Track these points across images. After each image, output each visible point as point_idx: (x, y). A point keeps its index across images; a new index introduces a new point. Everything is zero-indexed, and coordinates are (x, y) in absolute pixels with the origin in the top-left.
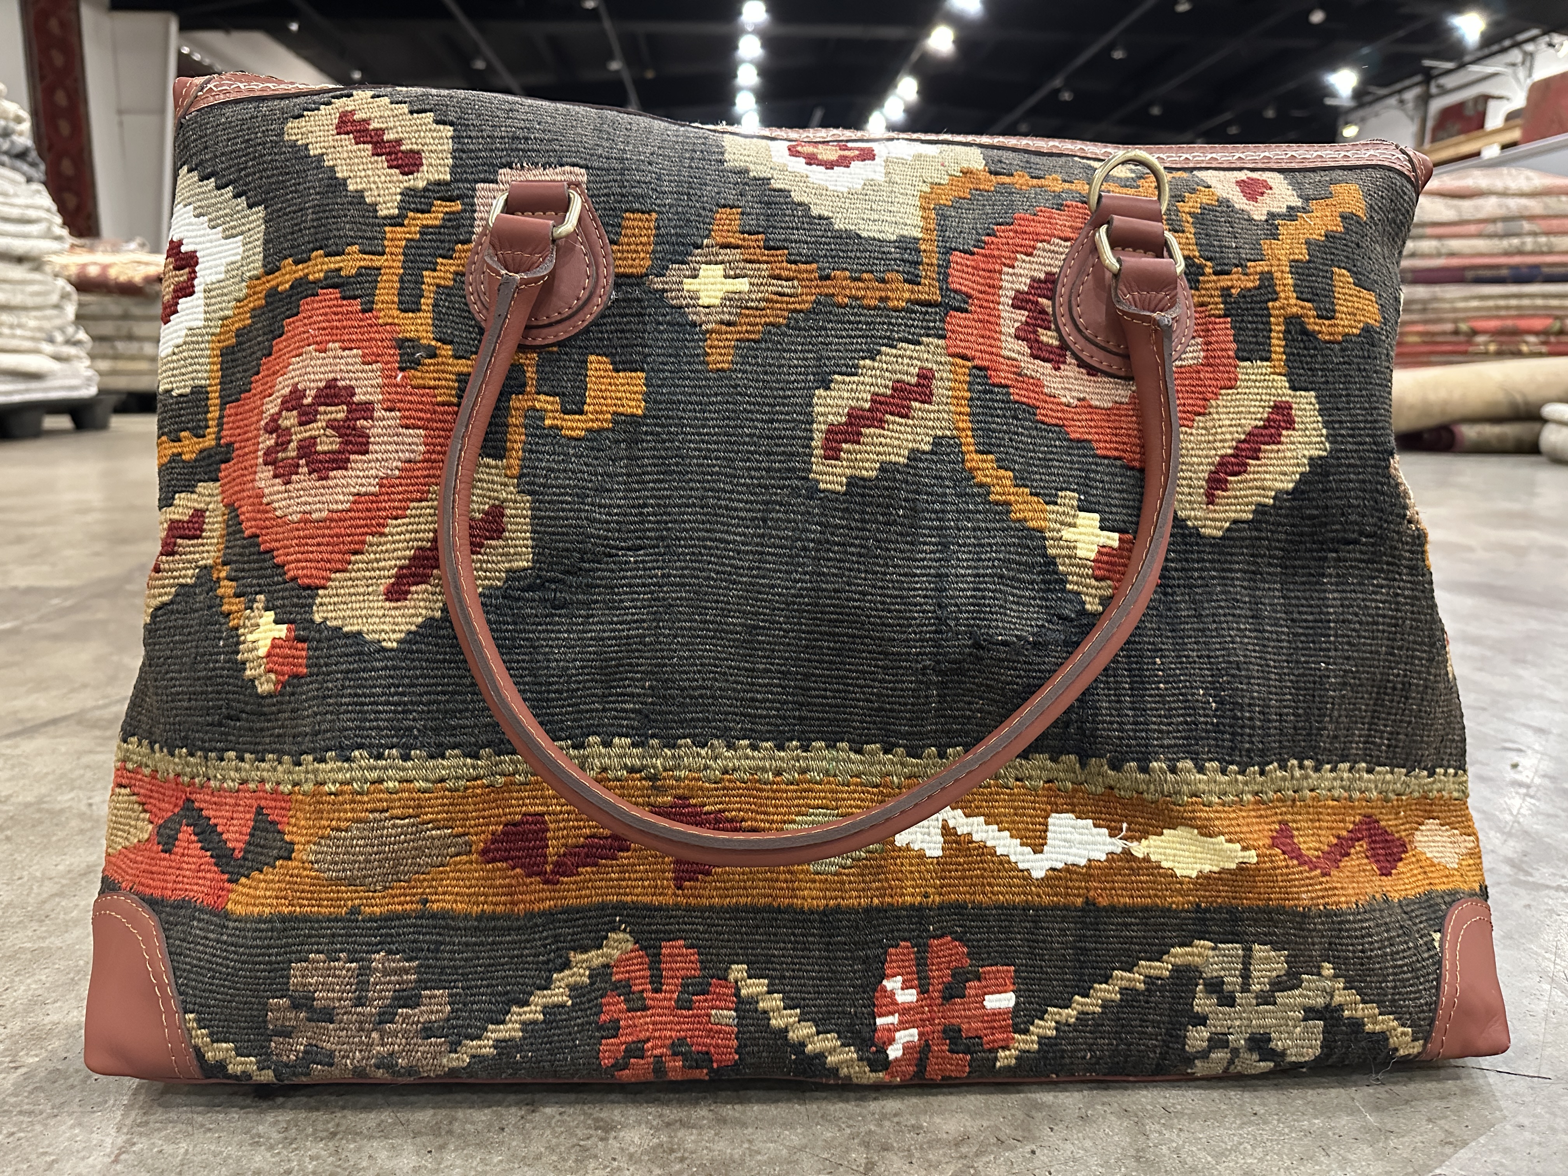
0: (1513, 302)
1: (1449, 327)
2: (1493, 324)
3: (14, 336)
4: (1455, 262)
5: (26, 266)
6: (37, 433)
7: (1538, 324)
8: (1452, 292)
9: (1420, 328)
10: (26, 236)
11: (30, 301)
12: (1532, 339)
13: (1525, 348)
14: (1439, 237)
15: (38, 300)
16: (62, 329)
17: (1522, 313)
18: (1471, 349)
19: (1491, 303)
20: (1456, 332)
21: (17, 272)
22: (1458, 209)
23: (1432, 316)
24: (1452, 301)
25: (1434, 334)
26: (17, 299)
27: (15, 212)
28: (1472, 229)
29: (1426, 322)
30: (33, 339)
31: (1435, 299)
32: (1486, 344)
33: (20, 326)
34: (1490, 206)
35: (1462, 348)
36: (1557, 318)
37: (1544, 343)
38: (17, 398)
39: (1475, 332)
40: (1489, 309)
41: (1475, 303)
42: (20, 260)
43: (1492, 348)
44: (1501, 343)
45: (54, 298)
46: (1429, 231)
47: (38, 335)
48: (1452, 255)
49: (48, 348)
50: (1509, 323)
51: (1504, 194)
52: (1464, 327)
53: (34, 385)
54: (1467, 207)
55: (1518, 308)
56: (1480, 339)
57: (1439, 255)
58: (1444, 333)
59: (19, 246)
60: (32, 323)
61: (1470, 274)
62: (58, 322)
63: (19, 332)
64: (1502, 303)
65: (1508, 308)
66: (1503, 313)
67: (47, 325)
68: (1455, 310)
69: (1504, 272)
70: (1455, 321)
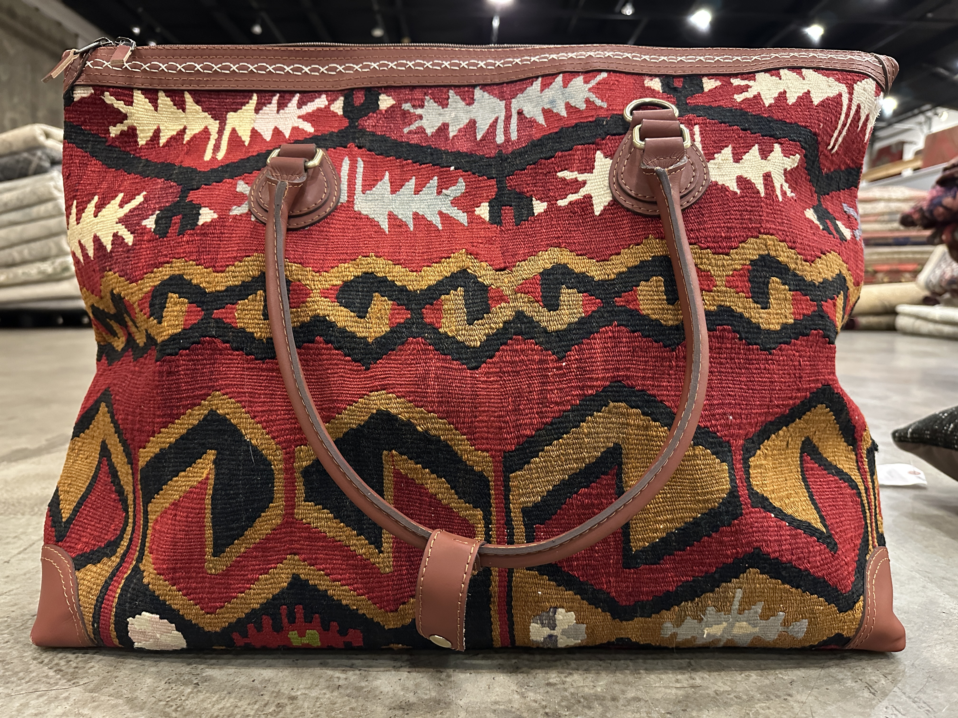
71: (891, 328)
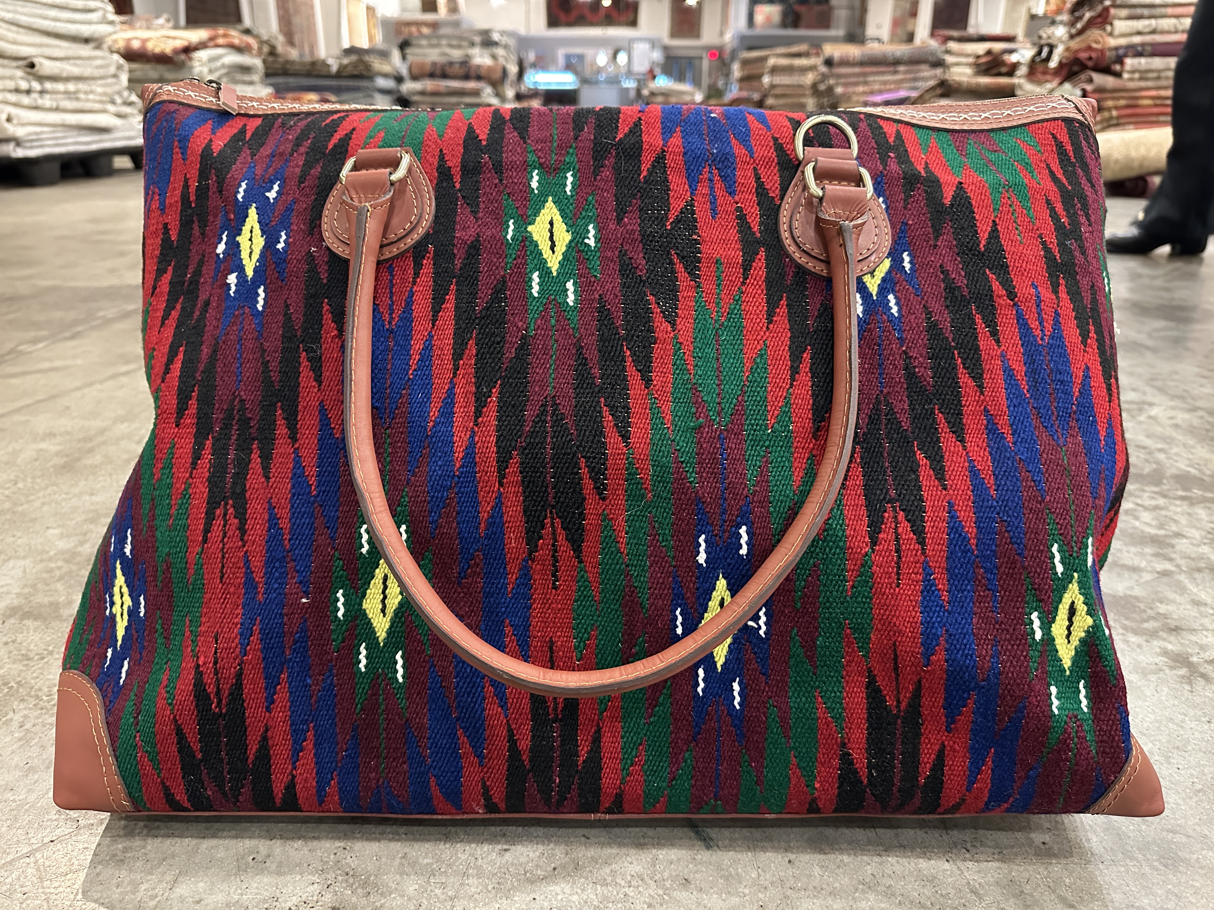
3: (88, 100)
5: (91, 45)
6: (111, 172)
10: (90, 23)
11: (97, 73)
15: (102, 72)
16: (119, 93)
21: (85, 51)
26: (88, 72)
30: (101, 102)
33: (92, 92)
38: (94, 147)
42: (86, 41)
45: (112, 70)
47: (104, 98)
49: (111, 108)
53: (105, 136)
59: (86, 30)
60: (100, 90)
62: (116, 88)
63: (91, 97)
67: (109, 90)
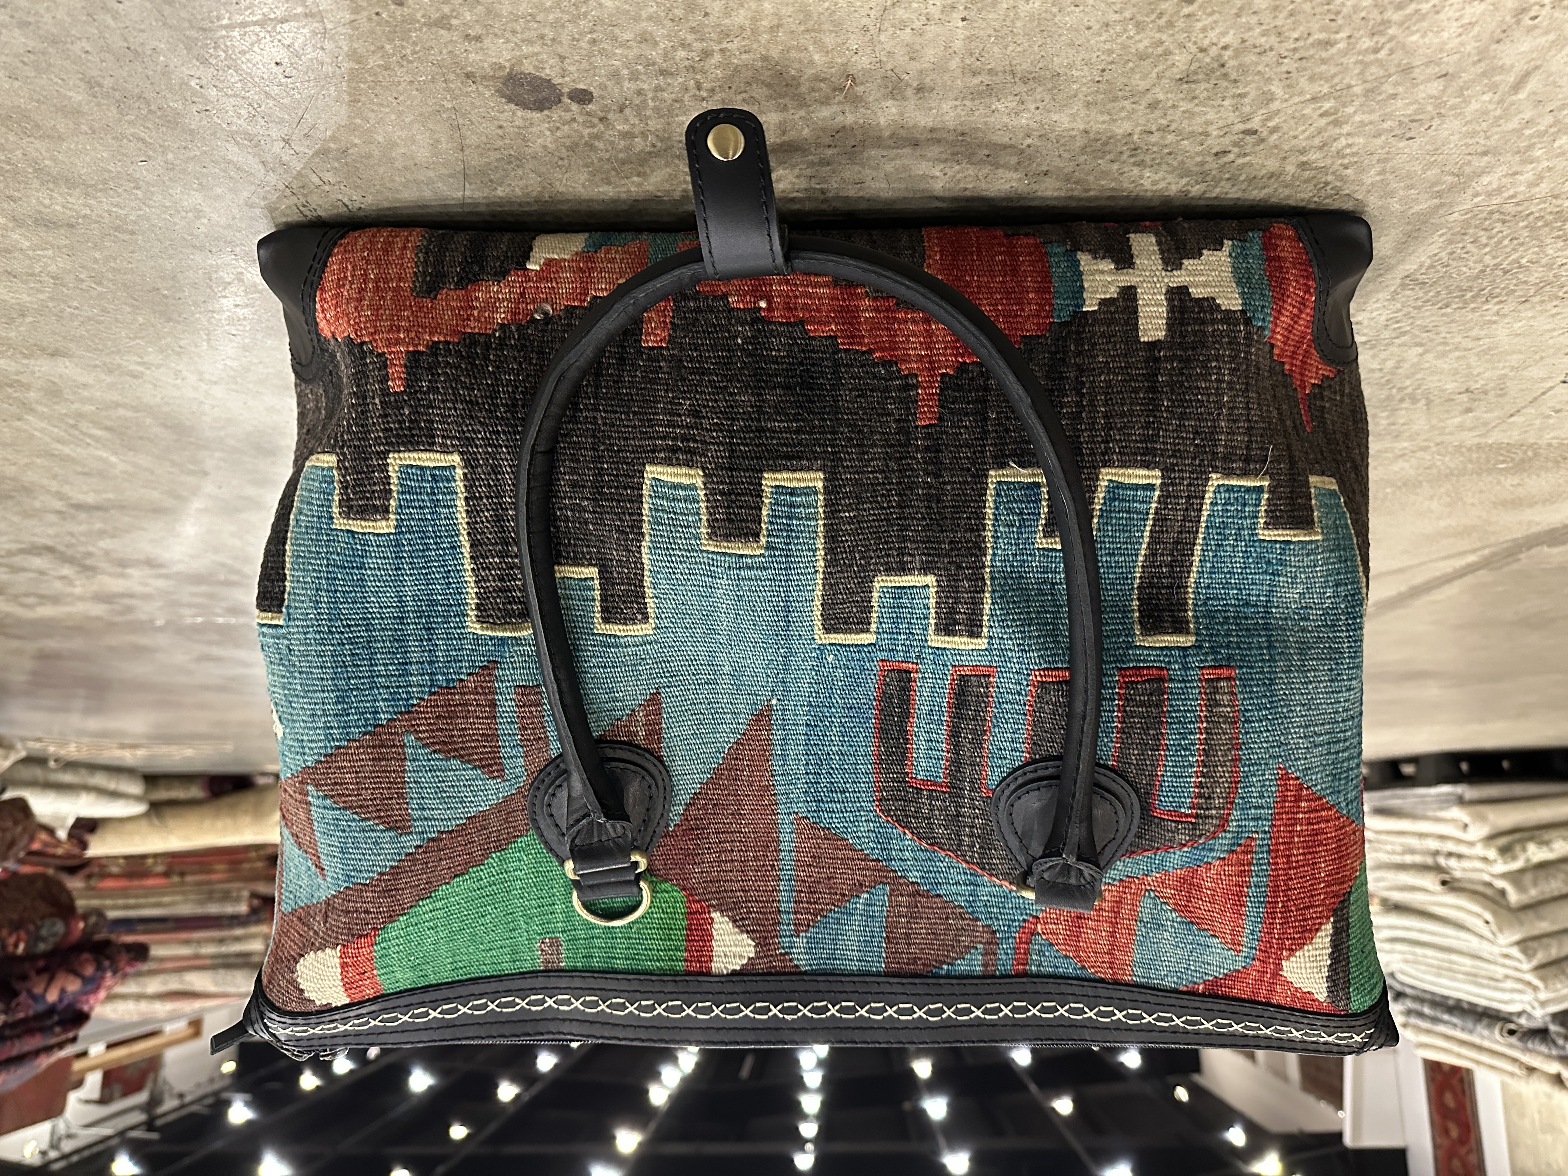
0: (132, 901)
1: (189, 879)
2: (150, 882)
4: (184, 935)
7: (109, 883)
8: (186, 909)
9: (214, 877)
12: (115, 870)
13: (121, 861)
14: (197, 957)
17: (124, 893)
18: (170, 860)
19: (152, 900)
20: (182, 874)
22: (182, 982)
23: (205, 888)
24: (185, 901)
25: (201, 872)
27: (1399, 947)
28: (169, 965)
29: (209, 883)
31: (201, 903)
32: (155, 864)
34: (154, 986)
35: (176, 860)
36: (93, 889)
37: (104, 866)
39: (166, 874)
40: (153, 895)
41: (166, 899)
43: (150, 861)
44: (143, 864)
46: (208, 962)
48: (187, 942)
50: (136, 883)
51: (139, 997)
52: (176, 879)
54: (173, 984)
55: (127, 897)
56: (160, 869)
57: (199, 942)
58: (193, 873)
61: (170, 925)
64: (142, 901)
65: (137, 897)
66: (141, 891)
68: (183, 893)
69: (140, 927)
70: (182, 884)
71: (151, 779)
